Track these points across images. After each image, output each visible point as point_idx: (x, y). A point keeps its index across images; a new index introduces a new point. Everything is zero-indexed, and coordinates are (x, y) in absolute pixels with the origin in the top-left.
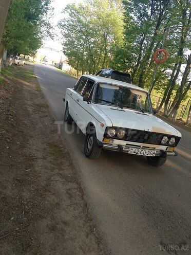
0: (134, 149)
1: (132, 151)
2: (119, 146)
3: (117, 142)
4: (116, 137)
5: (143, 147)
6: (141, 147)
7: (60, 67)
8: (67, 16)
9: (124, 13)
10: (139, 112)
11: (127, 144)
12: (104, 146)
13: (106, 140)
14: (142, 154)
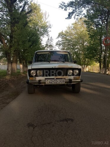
1: (48, 82)
4: (37, 75)
6: (55, 79)
9: (86, 27)
11: (46, 79)
12: (30, 81)
13: (31, 78)
14: (55, 83)
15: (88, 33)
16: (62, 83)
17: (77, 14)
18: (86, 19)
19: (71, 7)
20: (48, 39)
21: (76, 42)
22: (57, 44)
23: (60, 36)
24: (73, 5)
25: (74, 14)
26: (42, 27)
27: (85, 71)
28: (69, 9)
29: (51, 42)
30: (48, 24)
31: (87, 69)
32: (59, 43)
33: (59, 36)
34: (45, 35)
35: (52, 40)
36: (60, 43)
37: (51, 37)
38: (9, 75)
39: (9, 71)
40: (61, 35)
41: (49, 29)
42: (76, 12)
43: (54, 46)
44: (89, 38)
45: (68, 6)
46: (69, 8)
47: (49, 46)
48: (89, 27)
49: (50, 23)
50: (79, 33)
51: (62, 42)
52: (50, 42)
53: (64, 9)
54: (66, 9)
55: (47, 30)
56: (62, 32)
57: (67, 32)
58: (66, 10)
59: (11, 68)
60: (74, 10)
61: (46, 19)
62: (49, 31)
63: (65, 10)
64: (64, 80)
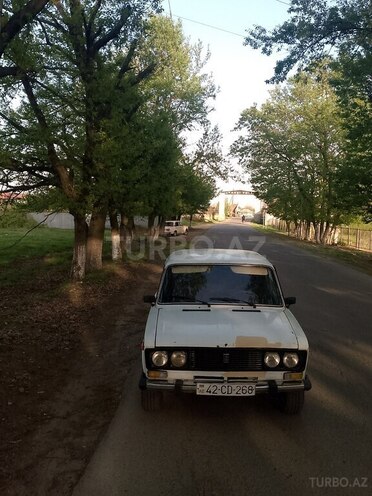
0: (207, 386)
1: (203, 390)
2: (179, 382)
3: (173, 375)
4: (170, 366)
5: (229, 378)
6: (226, 379)
7: (261, 221)
8: (245, 132)
9: (338, 101)
10: (246, 308)
11: (196, 377)
12: (148, 384)
13: (152, 374)
14: (226, 394)
15: (343, 121)
16: (247, 394)
17: (305, 66)
18: (338, 75)
19: (287, 41)
20: (206, 134)
21: (299, 143)
22: (233, 151)
23: (247, 122)
24: (292, 34)
25: (296, 67)
26: (184, 97)
27: (329, 242)
28: (279, 50)
29: (215, 145)
30: (203, 84)
31: (336, 235)
32: (240, 146)
33: (242, 121)
34: (194, 123)
35: (216, 138)
36: (247, 144)
37: (216, 129)
38: (79, 280)
39: (79, 269)
40: (248, 117)
41: (209, 102)
42: (303, 57)
43: (223, 157)
44: (346, 138)
45: (275, 40)
46: (279, 45)
47: (208, 157)
48: (346, 102)
49: (211, 79)
50: (312, 115)
51: (253, 141)
52: (210, 143)
53: (260, 50)
54: (268, 48)
55: (201, 105)
56: (254, 109)
57: (269, 109)
58: (269, 53)
59: (87, 254)
60: (293, 53)
61: (200, 66)
62: (208, 110)
63: (264, 50)
64: (254, 386)
